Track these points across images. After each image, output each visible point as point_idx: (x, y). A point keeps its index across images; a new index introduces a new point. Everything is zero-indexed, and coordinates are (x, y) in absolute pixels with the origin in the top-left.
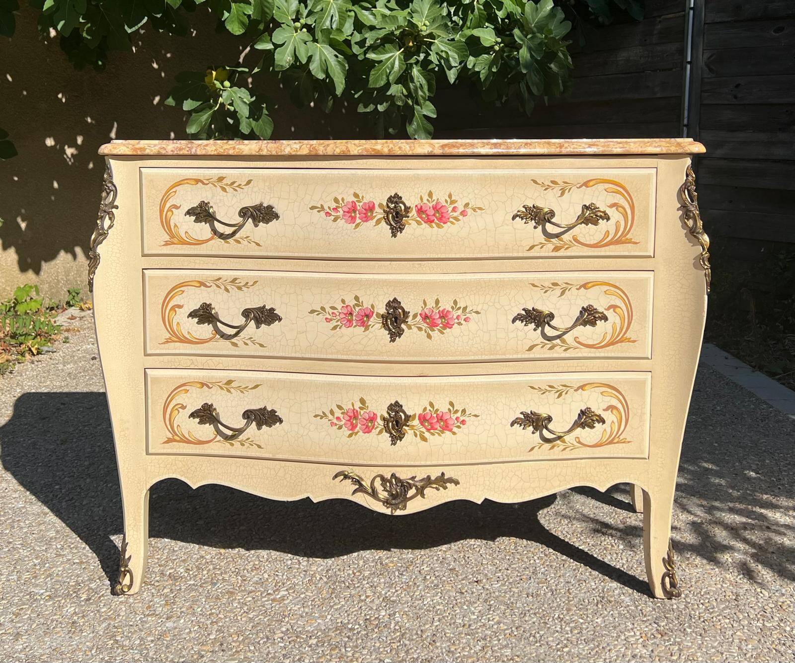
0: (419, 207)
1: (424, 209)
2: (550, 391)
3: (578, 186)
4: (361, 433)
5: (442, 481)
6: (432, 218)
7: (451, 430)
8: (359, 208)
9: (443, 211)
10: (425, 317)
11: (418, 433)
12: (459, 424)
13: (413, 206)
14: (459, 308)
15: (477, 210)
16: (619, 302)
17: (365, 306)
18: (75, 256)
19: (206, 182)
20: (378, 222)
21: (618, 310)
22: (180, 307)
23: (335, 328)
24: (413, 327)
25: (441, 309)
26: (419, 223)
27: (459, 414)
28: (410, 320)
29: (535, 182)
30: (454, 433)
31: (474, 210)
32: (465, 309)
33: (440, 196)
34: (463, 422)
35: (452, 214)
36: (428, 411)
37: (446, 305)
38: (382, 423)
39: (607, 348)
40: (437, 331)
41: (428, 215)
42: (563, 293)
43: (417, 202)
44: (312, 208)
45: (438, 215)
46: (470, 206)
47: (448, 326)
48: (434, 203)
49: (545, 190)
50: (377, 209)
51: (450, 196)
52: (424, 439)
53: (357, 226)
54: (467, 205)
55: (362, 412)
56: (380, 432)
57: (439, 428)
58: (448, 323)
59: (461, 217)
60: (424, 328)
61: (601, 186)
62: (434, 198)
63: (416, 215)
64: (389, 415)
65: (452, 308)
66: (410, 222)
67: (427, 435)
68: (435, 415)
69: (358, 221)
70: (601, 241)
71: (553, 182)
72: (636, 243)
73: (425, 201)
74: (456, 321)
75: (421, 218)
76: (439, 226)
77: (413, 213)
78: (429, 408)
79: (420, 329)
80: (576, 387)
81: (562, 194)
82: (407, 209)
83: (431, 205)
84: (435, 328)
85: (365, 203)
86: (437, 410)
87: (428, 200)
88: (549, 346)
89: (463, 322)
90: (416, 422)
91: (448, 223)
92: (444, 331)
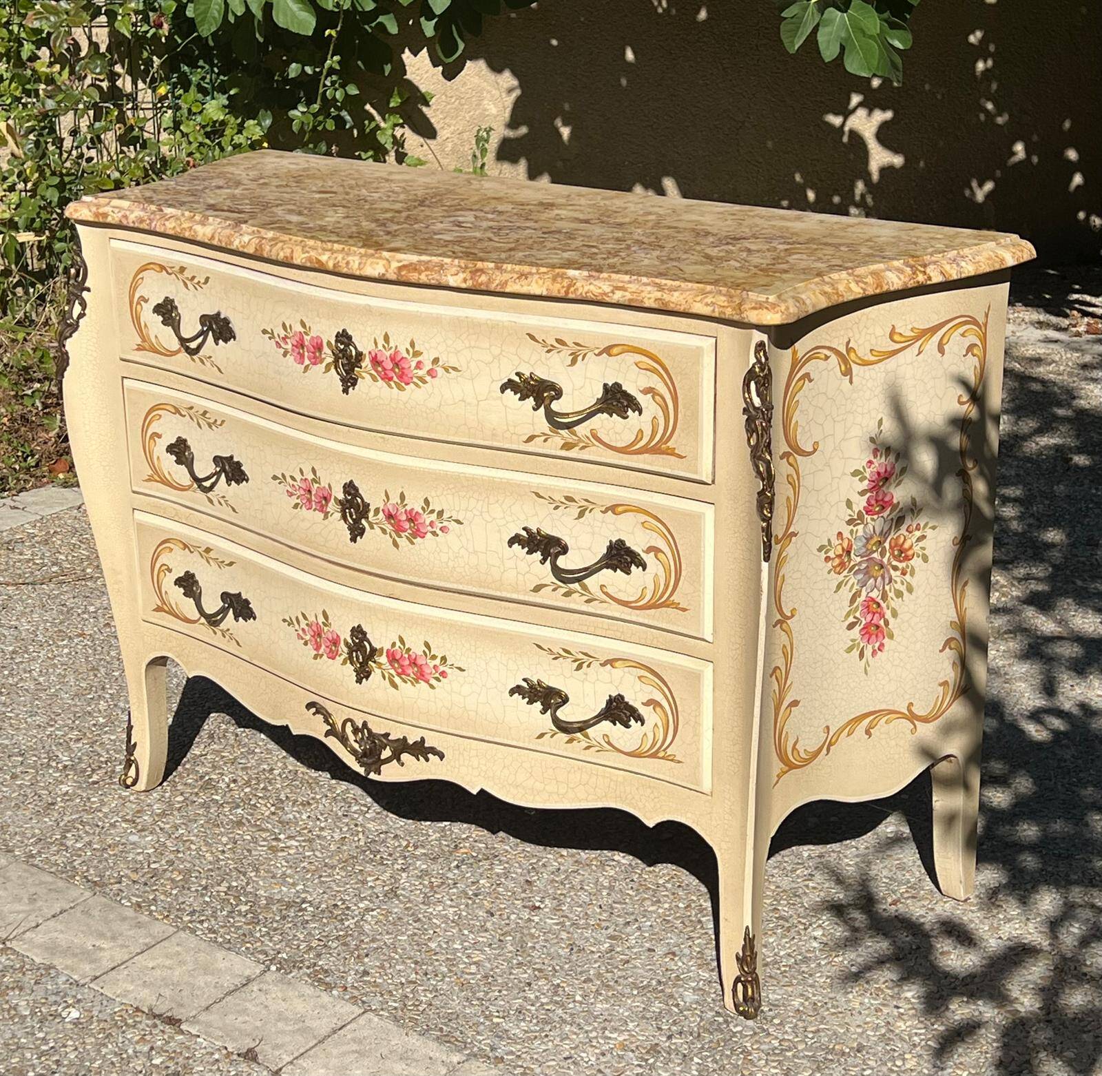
0: (373, 354)
1: (379, 358)
2: (565, 658)
3: (597, 352)
4: (325, 657)
5: (420, 750)
6: (391, 374)
7: (427, 682)
8: (306, 343)
9: (404, 365)
10: (390, 516)
11: (387, 675)
12: (437, 675)
13: (365, 352)
14: (432, 511)
15: (450, 370)
16: (661, 545)
17: (323, 485)
19: (170, 271)
20: (327, 369)
21: (660, 556)
22: (159, 436)
23: (296, 506)
24: (375, 526)
25: (408, 508)
26: (374, 379)
27: (437, 662)
28: (371, 514)
29: (532, 337)
30: (432, 687)
31: (447, 371)
32: (441, 513)
33: (400, 343)
34: (443, 674)
35: (415, 371)
36: (397, 647)
37: (415, 504)
38: (346, 650)
39: (647, 612)
40: (404, 539)
41: (384, 369)
42: (581, 515)
43: (371, 347)
44: (264, 332)
45: (397, 370)
46: (440, 363)
47: (417, 533)
48: (392, 351)
49: (548, 352)
50: (326, 350)
51: (412, 344)
52: (395, 686)
53: (307, 368)
54: (436, 361)
55: (326, 629)
56: (344, 663)
57: (412, 675)
58: (418, 530)
59: (428, 378)
60: (388, 531)
61: (630, 358)
62: (392, 344)
63: (370, 366)
64: (353, 641)
65: (423, 508)
66: (364, 374)
67: (397, 680)
68: (406, 656)
69: (307, 362)
70: (631, 445)
71: (558, 341)
72: (681, 457)
73: (380, 347)
74: (429, 528)
75: (377, 371)
76: (400, 388)
77: (366, 363)
78: (398, 644)
79: (384, 531)
80: (603, 660)
81: (574, 363)
82: (360, 355)
83: (388, 354)
84: (403, 534)
85: (312, 337)
86: (409, 650)
87: (384, 346)
88: (563, 591)
89: (438, 532)
90: (383, 659)
91: (412, 385)
92: (414, 541)
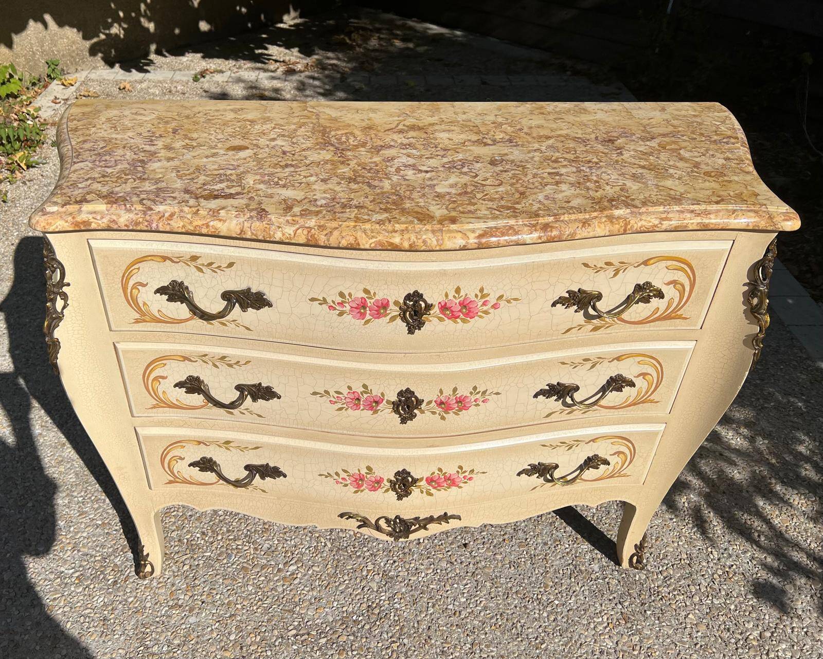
0: (443, 304)
1: (448, 305)
2: (560, 446)
3: (636, 265)
4: (367, 491)
5: (445, 518)
6: (456, 314)
7: (457, 486)
8: (369, 305)
9: (471, 306)
10: (440, 404)
11: (424, 491)
12: (466, 480)
13: (436, 303)
14: (478, 393)
15: (512, 301)
16: (650, 370)
17: (374, 393)
18: (45, 25)
19: (175, 260)
20: (393, 319)
21: (648, 377)
22: (164, 378)
23: (341, 409)
24: (426, 412)
25: (458, 396)
26: (441, 320)
27: (466, 474)
28: (423, 406)
29: (586, 265)
30: (460, 487)
31: (509, 302)
32: (484, 392)
33: (470, 291)
34: (470, 479)
35: (481, 308)
36: (436, 474)
37: (463, 391)
38: (389, 484)
39: (627, 408)
40: (452, 414)
41: (452, 312)
42: (592, 367)
43: (442, 299)
44: (313, 300)
45: (464, 310)
46: (504, 298)
47: (465, 408)
48: (462, 299)
49: (596, 272)
50: (392, 306)
51: (482, 290)
52: (430, 494)
53: (367, 322)
54: (501, 297)
55: (368, 476)
56: (387, 491)
57: (446, 485)
58: (465, 406)
59: (492, 311)
60: (438, 412)
61: (663, 264)
62: (462, 293)
63: (438, 311)
64: (397, 479)
65: (471, 393)
66: (431, 319)
67: (433, 491)
68: (443, 477)
69: (368, 317)
70: (648, 318)
71: (607, 264)
72: (686, 319)
73: (451, 297)
74: (474, 403)
75: (444, 315)
76: (464, 321)
77: (436, 310)
78: (437, 472)
79: (434, 413)
80: (588, 441)
81: (615, 275)
82: (429, 307)
83: (457, 301)
84: (450, 412)
85: (377, 301)
86: (445, 473)
87: (454, 297)
88: (567, 412)
89: (480, 403)
90: (423, 483)
91: (476, 317)
92: (460, 413)
